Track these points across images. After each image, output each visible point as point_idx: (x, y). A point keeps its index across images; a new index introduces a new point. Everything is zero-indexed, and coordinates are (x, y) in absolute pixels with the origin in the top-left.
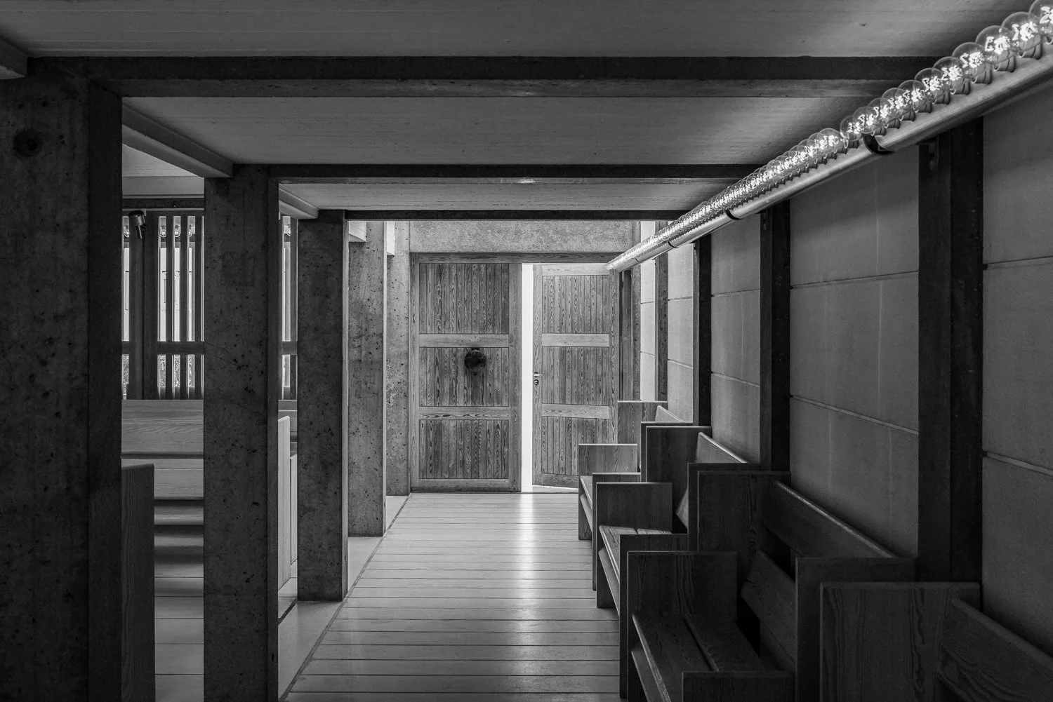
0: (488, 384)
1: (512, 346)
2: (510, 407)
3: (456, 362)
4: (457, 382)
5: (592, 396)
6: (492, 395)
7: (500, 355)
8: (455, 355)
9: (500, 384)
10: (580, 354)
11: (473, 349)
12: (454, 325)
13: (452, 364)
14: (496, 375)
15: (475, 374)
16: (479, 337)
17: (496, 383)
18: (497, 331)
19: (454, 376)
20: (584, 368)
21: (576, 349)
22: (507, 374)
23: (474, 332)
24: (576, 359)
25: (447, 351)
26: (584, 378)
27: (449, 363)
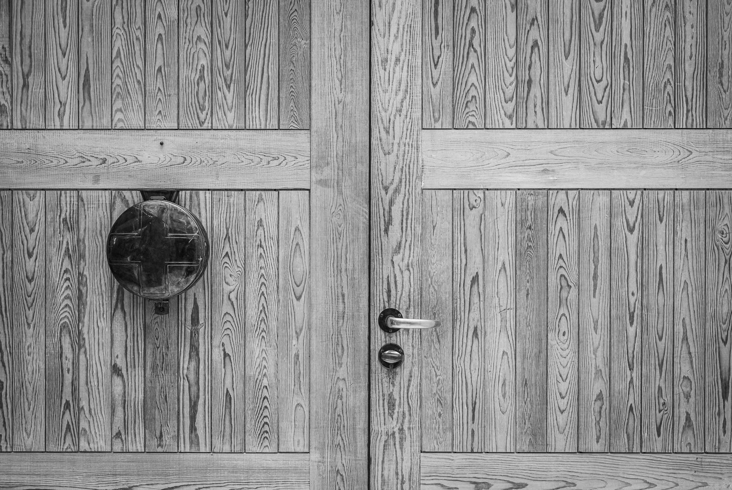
0: (218, 355)
1: (323, 183)
2: (315, 456)
3: (75, 254)
4: (79, 343)
5: (682, 410)
6: (237, 404)
7: (270, 221)
8: (71, 225)
9: (272, 352)
10: (619, 223)
11: (147, 194)
12: (66, 89)
13: (58, 263)
14: (252, 312)
15: (162, 308)
16: (176, 141)
17: (255, 346)
18: (257, 116)
19: (65, 316)
20: (642, 286)
21: (603, 199)
22: (300, 307)
23: (154, 121)
24: (603, 244)
25: (33, 206)
26: (644, 328)
27: (47, 260)
